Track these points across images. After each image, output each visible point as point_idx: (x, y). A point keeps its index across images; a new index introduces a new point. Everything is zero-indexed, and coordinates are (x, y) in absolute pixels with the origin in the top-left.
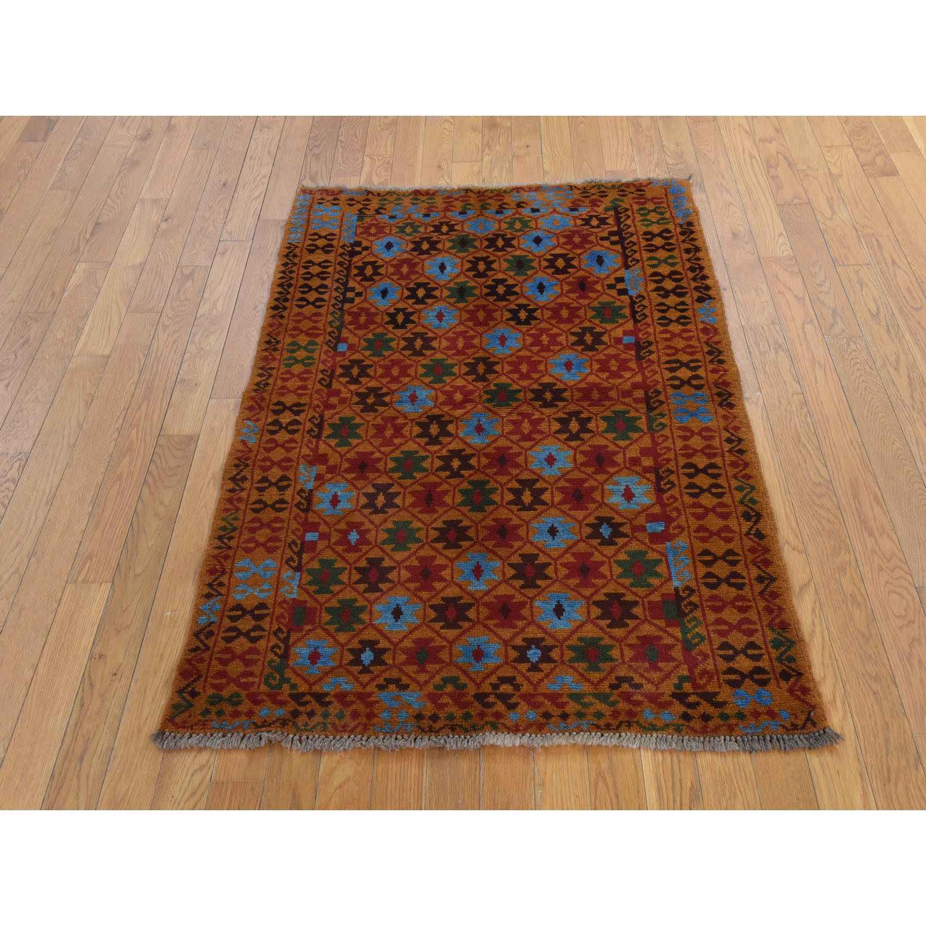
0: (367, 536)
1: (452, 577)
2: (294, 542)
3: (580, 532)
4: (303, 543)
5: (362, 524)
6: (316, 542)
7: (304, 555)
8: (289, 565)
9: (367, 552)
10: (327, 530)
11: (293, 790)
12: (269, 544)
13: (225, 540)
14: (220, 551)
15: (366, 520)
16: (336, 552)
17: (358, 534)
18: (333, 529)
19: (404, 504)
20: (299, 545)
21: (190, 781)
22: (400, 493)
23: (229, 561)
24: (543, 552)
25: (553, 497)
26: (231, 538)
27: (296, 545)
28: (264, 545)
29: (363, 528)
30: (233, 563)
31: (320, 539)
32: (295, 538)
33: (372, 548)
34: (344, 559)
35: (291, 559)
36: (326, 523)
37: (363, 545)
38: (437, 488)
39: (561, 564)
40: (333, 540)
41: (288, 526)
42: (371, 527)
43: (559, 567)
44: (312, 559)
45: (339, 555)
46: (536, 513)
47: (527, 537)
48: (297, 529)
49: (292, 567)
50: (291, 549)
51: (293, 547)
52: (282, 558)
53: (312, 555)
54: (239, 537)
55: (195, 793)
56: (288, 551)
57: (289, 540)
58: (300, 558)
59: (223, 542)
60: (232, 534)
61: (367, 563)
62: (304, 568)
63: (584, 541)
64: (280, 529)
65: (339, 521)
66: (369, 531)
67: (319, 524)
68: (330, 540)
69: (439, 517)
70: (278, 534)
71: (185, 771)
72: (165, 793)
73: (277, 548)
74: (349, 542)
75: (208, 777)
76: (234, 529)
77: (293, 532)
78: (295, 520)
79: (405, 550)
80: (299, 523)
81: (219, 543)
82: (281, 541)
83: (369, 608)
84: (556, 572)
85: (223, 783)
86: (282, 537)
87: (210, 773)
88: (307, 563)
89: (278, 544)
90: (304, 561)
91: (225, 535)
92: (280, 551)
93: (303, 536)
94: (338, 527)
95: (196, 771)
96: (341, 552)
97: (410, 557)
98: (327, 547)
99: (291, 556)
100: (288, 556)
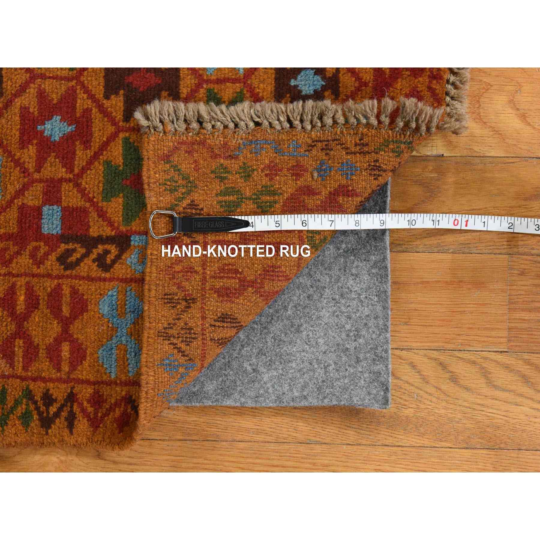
0: (55, 98)
2: (62, 259)
4: (63, 238)
5: (24, 112)
6: (64, 210)
7: (94, 232)
8: (114, 262)
9: (91, 97)
10: (39, 188)
11: (526, 199)
12: (66, 311)
13: (53, 409)
14: (79, 416)
15: (18, 102)
16: (90, 163)
17: (50, 118)
18: (36, 176)
20: (71, 246)
21: (504, 390)
23: (106, 391)
26: (48, 399)
27: (69, 253)
28: (66, 323)
29: (34, 109)
30: (109, 383)
31: (58, 202)
32: (53, 257)
33: (83, 86)
34: (105, 146)
35: (101, 261)
36: (20, 193)
37: (74, 107)
40: (62, 172)
41: (26, 275)
42: (32, 90)
44: (102, 214)
45: (96, 156)
48: (33, 256)
49: (118, 257)
50: (78, 261)
51: (73, 259)
52: (100, 279)
53: (94, 215)
54: (44, 380)
55: (524, 376)
56: (84, 269)
57: (57, 269)
58: (100, 240)
59: (57, 415)
60: (38, 398)
61: (117, 94)
62: (123, 228)
64: (30, 291)
65: (17, 163)
66: (41, 95)
67: (22, 208)
68: (61, 180)
70: (42, 295)
71: (489, 402)
72: (523, 431)
73: (74, 292)
74: (68, 139)
75: (499, 357)
76: (29, 395)
77: (39, 263)
78: (10, 261)
80: (18, 253)
81: (60, 423)
82: (59, 286)
83: (211, 86)
85: (510, 329)
86: (50, 284)
87: (493, 356)
88: (111, 224)
89: (66, 291)
90: (108, 232)
91: (40, 414)
92: (82, 286)
93: (48, 239)
94: (31, 166)
95: (490, 383)
96: (89, 153)
98: (77, 185)
99: (94, 261)
100: (94, 266)
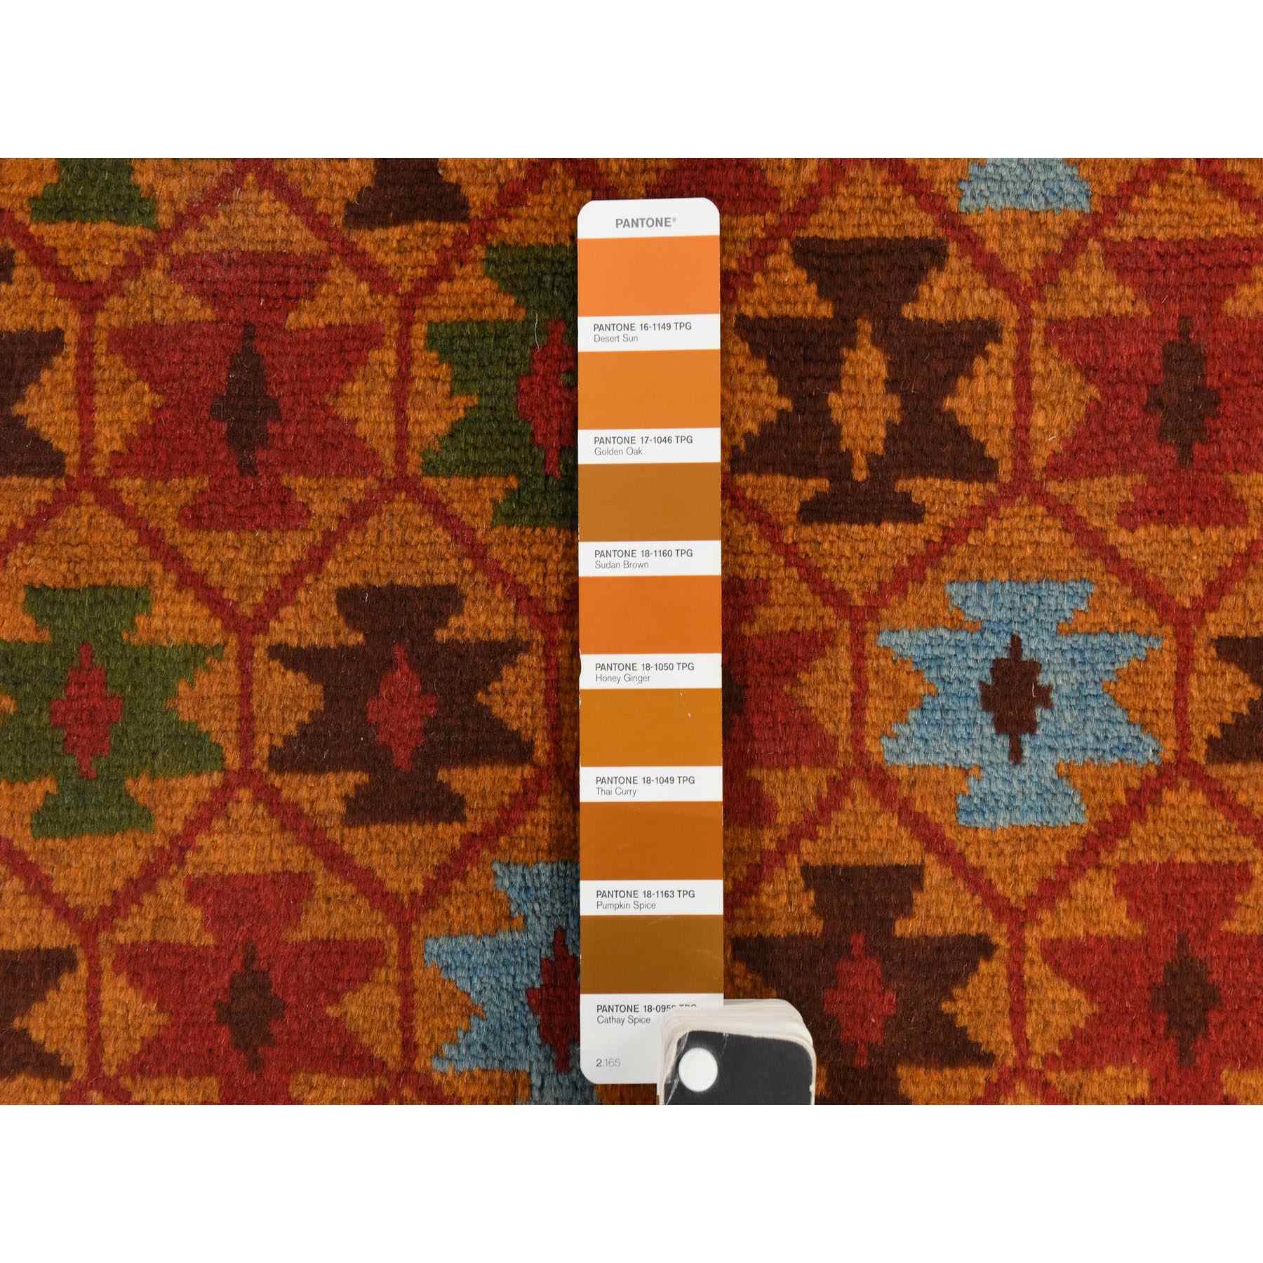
1: (409, 1047)
3: (1180, 710)
19: (86, 437)
22: (55, 338)
24: (950, 857)
25: (1024, 399)
38: (292, 301)
39: (1051, 950)
43: (1037, 970)
46: (916, 536)
47: (857, 740)
63: (1199, 778)
69: (316, 560)
79: (113, 827)
84: (1018, 1013)
97: (146, 881)
